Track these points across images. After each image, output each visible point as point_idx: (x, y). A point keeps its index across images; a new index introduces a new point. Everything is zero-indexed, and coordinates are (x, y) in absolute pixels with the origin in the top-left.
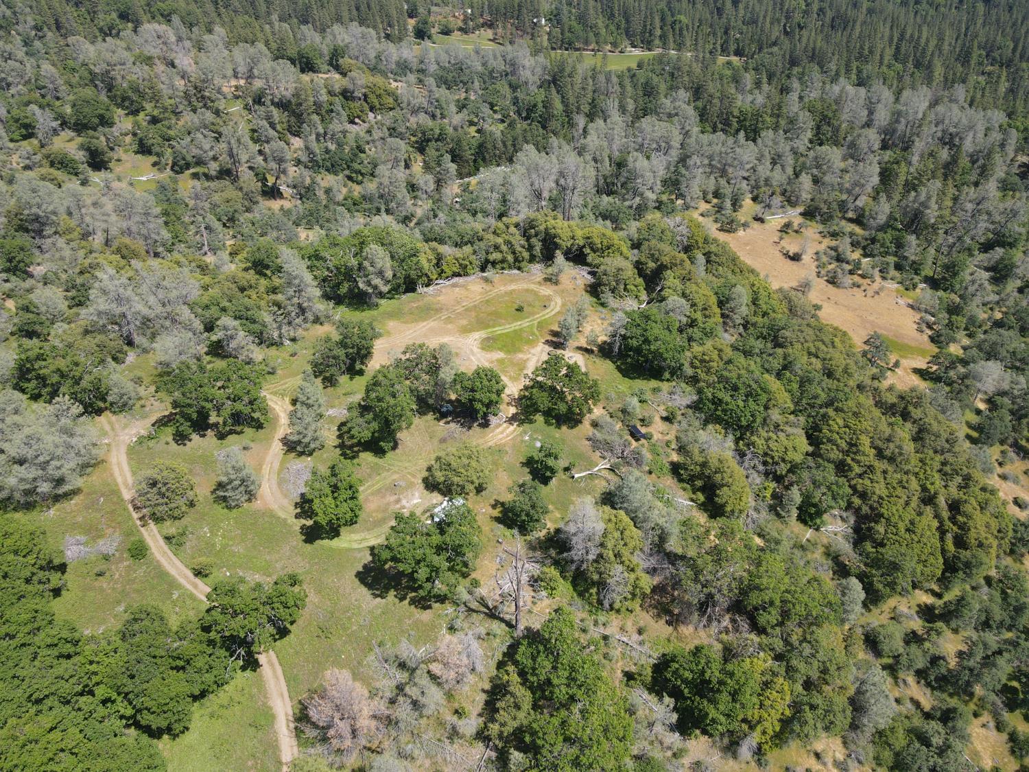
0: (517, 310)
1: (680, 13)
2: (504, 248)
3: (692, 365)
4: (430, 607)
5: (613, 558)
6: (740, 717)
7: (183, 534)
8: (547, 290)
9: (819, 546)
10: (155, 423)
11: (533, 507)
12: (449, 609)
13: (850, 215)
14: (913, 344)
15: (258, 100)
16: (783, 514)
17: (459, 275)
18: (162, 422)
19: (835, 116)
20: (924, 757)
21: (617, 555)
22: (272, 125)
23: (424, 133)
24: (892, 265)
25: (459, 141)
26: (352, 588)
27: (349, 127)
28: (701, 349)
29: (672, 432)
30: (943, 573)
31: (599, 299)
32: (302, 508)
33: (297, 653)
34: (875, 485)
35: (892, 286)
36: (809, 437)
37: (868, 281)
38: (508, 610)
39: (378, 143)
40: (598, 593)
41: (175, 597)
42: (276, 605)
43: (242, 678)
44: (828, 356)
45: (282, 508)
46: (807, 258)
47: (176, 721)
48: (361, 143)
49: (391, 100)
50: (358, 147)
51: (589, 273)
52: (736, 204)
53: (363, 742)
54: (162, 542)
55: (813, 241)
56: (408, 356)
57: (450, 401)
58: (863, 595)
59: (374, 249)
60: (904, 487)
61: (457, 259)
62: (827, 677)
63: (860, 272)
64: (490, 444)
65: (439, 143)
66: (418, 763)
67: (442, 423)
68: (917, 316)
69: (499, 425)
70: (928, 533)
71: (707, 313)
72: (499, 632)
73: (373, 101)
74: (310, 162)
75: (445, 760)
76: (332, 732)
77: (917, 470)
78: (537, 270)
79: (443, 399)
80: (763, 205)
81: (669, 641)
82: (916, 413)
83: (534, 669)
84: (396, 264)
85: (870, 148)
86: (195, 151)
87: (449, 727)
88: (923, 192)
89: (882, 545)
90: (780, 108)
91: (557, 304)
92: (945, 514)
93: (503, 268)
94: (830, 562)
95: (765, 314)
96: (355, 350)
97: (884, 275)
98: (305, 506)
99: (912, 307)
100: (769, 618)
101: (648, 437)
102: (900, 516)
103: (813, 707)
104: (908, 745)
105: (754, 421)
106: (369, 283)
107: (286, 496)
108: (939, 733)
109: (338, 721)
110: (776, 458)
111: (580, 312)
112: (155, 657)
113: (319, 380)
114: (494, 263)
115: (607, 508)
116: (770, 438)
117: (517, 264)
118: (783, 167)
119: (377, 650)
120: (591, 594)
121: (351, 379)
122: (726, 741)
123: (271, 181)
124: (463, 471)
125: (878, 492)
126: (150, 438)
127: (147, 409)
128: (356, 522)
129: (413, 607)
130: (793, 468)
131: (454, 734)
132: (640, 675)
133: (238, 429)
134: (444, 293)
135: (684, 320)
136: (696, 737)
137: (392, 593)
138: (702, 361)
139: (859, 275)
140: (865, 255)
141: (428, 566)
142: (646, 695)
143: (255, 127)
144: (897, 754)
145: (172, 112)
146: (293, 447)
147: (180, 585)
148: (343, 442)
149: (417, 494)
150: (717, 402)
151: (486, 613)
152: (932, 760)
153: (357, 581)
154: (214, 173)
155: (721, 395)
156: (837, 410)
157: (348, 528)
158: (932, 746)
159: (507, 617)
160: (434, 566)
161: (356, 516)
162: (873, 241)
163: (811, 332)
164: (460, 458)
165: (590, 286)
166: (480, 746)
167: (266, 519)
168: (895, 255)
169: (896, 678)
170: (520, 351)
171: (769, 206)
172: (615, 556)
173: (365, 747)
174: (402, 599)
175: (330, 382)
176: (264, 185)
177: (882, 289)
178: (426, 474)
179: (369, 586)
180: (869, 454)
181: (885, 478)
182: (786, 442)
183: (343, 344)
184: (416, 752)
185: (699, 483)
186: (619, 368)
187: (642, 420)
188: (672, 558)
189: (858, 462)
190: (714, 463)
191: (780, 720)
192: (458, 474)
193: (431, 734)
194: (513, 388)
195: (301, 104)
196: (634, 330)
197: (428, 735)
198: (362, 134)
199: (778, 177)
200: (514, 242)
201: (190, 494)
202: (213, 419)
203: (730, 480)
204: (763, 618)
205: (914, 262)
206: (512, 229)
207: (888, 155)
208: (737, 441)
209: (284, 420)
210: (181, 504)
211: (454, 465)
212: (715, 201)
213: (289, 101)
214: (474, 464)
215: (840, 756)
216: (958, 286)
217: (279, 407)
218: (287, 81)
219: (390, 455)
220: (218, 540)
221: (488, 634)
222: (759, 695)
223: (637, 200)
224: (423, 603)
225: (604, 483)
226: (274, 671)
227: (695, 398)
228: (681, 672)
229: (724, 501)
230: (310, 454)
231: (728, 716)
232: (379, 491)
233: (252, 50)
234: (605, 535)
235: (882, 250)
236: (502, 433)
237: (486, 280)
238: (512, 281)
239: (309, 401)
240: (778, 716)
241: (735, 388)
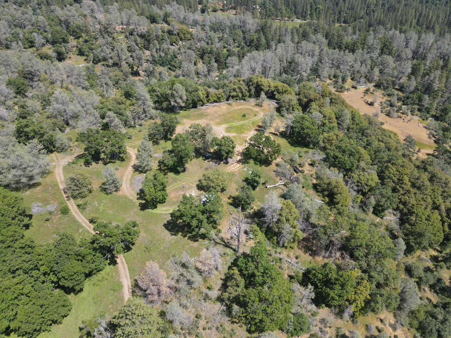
0: (243, 116)
1: (319, 4)
2: (238, 90)
3: (324, 142)
4: (197, 241)
5: (285, 221)
6: (345, 298)
7: (86, 204)
8: (257, 109)
9: (383, 225)
10: (76, 157)
11: (248, 198)
12: (206, 242)
13: (397, 87)
14: (426, 143)
15: (131, 34)
16: (366, 209)
17: (217, 102)
18: (79, 157)
19: (390, 44)
20: (434, 324)
21: (288, 220)
22: (137, 44)
23: (203, 50)
24: (417, 109)
25: (219, 53)
26: (162, 231)
27: (171, 47)
28: (328, 135)
29: (314, 170)
30: (444, 240)
31: (280, 114)
32: (140, 195)
33: (135, 258)
34: (411, 199)
35: (416, 118)
36: (378, 176)
37: (405, 115)
38: (234, 244)
39: (183, 54)
40: (277, 239)
41: (80, 231)
42: (125, 234)
43: (109, 268)
44: (388, 142)
45: (131, 195)
46: (376, 104)
47: (77, 285)
48: (175, 54)
49: (189, 36)
50: (174, 56)
51: (276, 103)
52: (344, 80)
53: (163, 298)
54: (76, 207)
55: (379, 97)
56: (192, 129)
57: (210, 153)
58: (405, 247)
59: (178, 86)
60: (425, 201)
61: (216, 94)
62: (388, 282)
63: (401, 111)
64: (228, 171)
65: (210, 54)
66: (189, 310)
67: (206, 161)
68: (428, 132)
69: (233, 164)
70: (437, 221)
71: (331, 121)
72: (230, 253)
73: (181, 36)
74: (153, 61)
75: (202, 309)
76: (148, 292)
77: (430, 194)
78: (253, 101)
79: (207, 152)
80: (356, 82)
81: (310, 263)
82: (430, 168)
83: (246, 268)
84: (188, 94)
85: (407, 57)
86: (103, 54)
87: (204, 294)
88: (432, 76)
89: (414, 225)
90: (365, 40)
91: (261, 115)
92: (444, 214)
93: (237, 100)
94: (388, 233)
95: (357, 124)
96: (168, 128)
97: (413, 113)
98: (141, 194)
99: (426, 128)
100: (359, 253)
101: (302, 172)
102: (423, 213)
103: (381, 295)
104: (426, 319)
105: (353, 166)
106: (175, 101)
107: (133, 190)
108: (441, 313)
109: (152, 286)
110: (363, 184)
111: (272, 116)
112: (68, 255)
113: (151, 142)
114: (233, 97)
115: (283, 199)
116: (360, 175)
117: (243, 98)
118: (366, 65)
119: (172, 258)
120: (274, 240)
121: (166, 142)
122: (337, 310)
123: (135, 68)
124: (215, 181)
125: (412, 202)
126: (73, 163)
127: (73, 151)
128: (164, 202)
129: (189, 240)
130: (371, 189)
131: (206, 298)
132: (297, 276)
133: (113, 161)
134: (210, 109)
135: (320, 123)
136: (323, 307)
137: (180, 233)
138: (328, 140)
139: (401, 113)
140: (404, 104)
141: (197, 219)
142: (299, 286)
143: (130, 45)
144: (420, 323)
145: (94, 38)
146: (138, 169)
147: (83, 226)
148: (160, 168)
149: (193, 191)
150: (335, 157)
151: (224, 245)
152: (438, 325)
153: (164, 228)
154: (110, 64)
155: (337, 154)
156: (392, 164)
157: (161, 205)
158: (438, 319)
159: (234, 247)
160: (199, 220)
161: (165, 199)
162: (408, 98)
163: (379, 131)
164: (214, 175)
165: (276, 108)
166: (219, 304)
167: (124, 199)
168: (418, 105)
169: (420, 288)
170: (244, 133)
171: (359, 82)
172: (286, 220)
173: (164, 302)
174: (185, 236)
175: (156, 143)
176: (132, 70)
177: (411, 119)
178: (198, 183)
179: (170, 230)
180: (408, 186)
181: (415, 196)
182: (368, 177)
183: (162, 125)
184: (188, 305)
185: (326, 193)
186: (289, 142)
187: (300, 165)
188: (314, 226)
189: (403, 188)
190: (334, 183)
191: (364, 301)
192: (213, 182)
193: (195, 297)
194: (240, 148)
195: (150, 36)
196: (297, 124)
197: (194, 298)
198: (176, 50)
199: (364, 70)
200: (242, 88)
201: (89, 187)
202: (102, 156)
203: (342, 191)
204: (357, 253)
205: (427, 108)
206: (242, 82)
207: (415, 61)
208: (344, 176)
209: (134, 157)
210: (85, 190)
211: (211, 178)
212: (334, 79)
213: (145, 34)
214: (220, 178)
215: (392, 322)
216: (447, 120)
217: (132, 152)
218: (144, 26)
219: (181, 174)
220: (101, 208)
221: (225, 254)
222: (355, 288)
223: (299, 76)
224: (194, 238)
225: (281, 191)
226: (124, 266)
227: (325, 156)
228: (317, 274)
229: (338, 201)
230: (145, 172)
231: (340, 296)
232: (176, 189)
233: (129, 12)
234: (282, 209)
235: (412, 102)
236: (234, 167)
237: (229, 104)
238: (240, 105)
239: (146, 149)
240: (364, 298)
241: (344, 152)
